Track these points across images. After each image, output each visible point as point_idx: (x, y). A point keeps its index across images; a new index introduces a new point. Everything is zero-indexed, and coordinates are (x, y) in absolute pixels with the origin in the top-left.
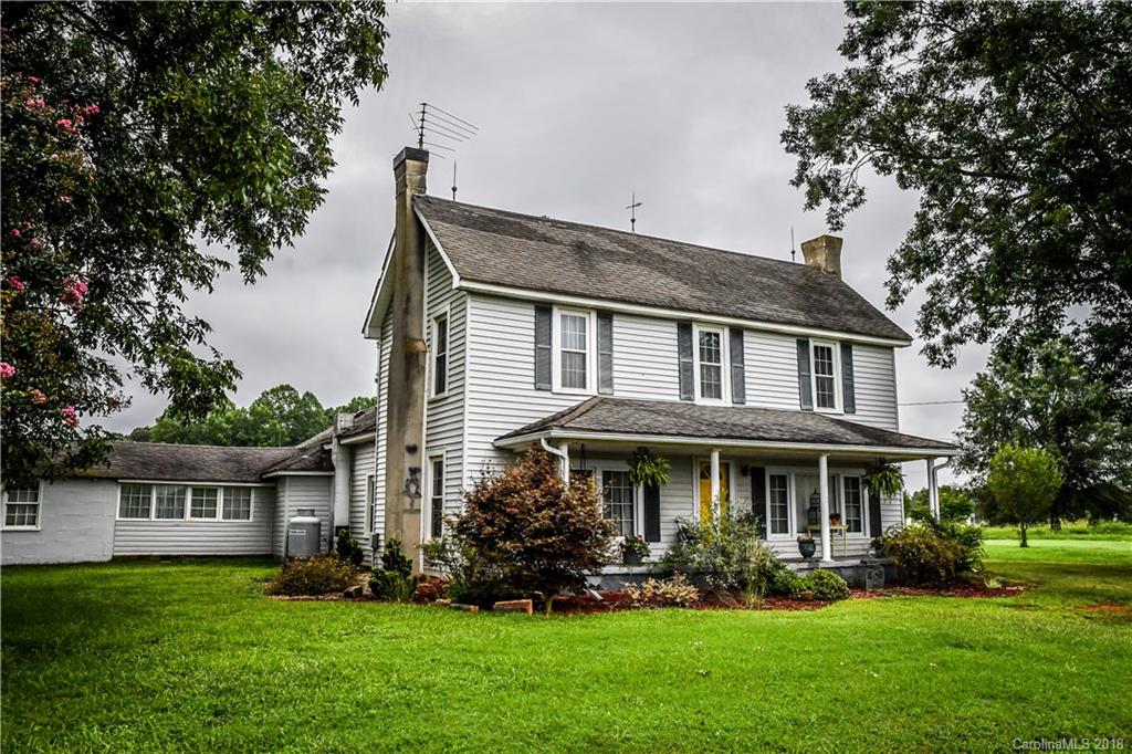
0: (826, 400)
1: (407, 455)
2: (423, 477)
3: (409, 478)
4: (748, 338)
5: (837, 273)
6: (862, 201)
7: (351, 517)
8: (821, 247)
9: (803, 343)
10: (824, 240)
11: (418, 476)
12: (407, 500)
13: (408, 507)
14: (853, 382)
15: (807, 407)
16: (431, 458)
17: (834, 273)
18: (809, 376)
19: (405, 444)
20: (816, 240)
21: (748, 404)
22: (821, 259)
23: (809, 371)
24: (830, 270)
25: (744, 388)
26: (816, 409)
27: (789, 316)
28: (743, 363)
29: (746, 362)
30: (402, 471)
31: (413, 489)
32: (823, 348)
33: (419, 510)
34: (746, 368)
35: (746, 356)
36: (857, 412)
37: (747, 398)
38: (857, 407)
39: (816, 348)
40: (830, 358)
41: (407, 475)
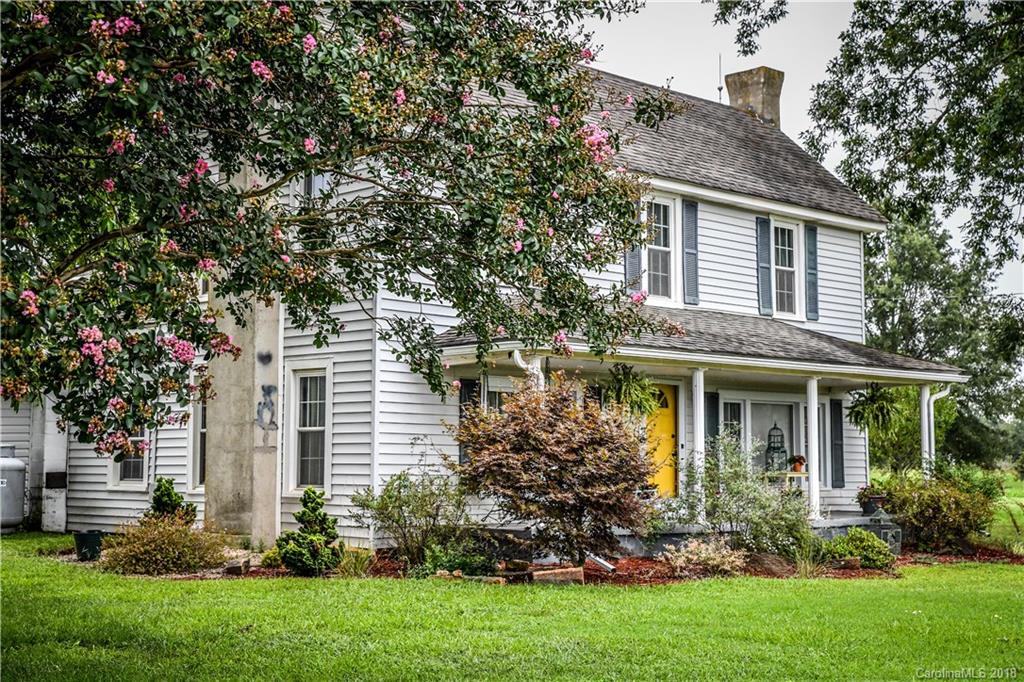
0: (786, 303)
1: (258, 364)
2: (280, 399)
3: (262, 400)
4: (703, 213)
5: (775, 121)
6: (783, 13)
7: (69, 459)
8: (758, 83)
9: (763, 222)
10: (762, 73)
11: (273, 397)
12: (259, 432)
13: (261, 444)
14: (816, 279)
15: (767, 311)
16: (295, 371)
17: (772, 121)
18: (769, 269)
19: (257, 350)
20: (750, 72)
21: (702, 305)
22: (756, 100)
23: (769, 262)
24: (768, 117)
25: (696, 284)
26: (777, 315)
27: (749, 185)
28: (696, 248)
29: (700, 247)
30: (250, 391)
31: (267, 416)
32: (783, 230)
33: (275, 447)
34: (700, 256)
35: (700, 239)
36: (821, 320)
37: (701, 297)
38: (820, 312)
39: (776, 229)
40: (791, 245)
41: (259, 396)
